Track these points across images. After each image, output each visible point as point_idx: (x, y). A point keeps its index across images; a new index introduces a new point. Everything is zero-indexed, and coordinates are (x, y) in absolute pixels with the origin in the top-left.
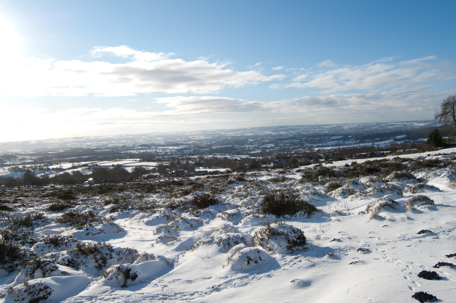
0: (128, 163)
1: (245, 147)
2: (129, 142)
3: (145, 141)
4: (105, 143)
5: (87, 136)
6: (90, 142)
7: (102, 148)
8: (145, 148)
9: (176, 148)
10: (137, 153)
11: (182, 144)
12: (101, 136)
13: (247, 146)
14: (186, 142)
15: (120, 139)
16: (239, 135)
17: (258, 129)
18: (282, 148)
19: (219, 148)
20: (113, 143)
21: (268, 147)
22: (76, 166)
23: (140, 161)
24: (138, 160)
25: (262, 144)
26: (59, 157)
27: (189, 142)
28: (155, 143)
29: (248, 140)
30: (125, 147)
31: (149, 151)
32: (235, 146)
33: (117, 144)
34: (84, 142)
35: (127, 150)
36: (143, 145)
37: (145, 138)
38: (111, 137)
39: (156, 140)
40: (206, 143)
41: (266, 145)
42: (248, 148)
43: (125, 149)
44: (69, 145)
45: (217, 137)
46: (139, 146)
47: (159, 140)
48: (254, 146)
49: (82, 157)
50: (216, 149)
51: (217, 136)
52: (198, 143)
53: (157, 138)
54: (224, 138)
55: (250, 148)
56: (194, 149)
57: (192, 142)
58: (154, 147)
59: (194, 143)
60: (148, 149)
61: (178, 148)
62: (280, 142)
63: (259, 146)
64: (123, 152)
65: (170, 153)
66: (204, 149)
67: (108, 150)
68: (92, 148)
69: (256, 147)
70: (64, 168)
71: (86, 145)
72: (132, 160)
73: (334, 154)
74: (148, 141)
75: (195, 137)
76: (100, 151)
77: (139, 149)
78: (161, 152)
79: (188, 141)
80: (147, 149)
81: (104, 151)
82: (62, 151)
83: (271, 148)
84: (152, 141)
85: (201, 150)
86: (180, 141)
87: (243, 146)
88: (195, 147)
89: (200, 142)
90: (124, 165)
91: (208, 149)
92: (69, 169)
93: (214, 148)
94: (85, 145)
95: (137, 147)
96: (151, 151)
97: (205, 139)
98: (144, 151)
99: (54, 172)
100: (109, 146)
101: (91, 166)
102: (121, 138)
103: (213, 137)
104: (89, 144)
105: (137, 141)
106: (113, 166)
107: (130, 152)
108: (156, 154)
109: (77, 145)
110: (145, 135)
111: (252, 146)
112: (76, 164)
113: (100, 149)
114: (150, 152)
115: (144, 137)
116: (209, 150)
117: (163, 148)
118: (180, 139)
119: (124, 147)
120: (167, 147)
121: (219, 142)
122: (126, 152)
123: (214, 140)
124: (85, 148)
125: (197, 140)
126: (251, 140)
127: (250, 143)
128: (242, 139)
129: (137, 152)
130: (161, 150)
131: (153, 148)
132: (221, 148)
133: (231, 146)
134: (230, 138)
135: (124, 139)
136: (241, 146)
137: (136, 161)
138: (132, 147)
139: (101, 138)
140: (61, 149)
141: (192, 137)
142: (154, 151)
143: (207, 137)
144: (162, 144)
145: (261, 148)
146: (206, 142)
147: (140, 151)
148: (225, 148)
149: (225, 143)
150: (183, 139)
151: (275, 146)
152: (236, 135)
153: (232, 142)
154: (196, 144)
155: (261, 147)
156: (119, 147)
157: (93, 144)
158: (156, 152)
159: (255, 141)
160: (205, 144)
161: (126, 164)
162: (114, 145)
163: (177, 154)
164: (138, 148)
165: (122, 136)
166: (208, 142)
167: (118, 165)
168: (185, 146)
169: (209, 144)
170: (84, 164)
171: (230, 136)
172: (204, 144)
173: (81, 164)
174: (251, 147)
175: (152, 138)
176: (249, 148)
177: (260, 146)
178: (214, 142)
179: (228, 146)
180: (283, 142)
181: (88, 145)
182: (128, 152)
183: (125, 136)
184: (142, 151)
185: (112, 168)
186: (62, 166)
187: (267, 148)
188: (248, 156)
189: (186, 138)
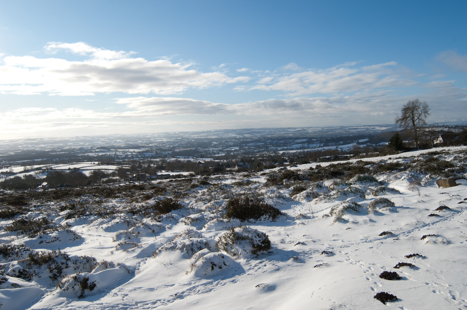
0: (86, 167)
1: (209, 150)
2: (87, 144)
3: (104, 143)
4: (61, 145)
5: (41, 138)
6: (44, 143)
7: (58, 150)
8: (104, 150)
9: (137, 150)
10: (95, 156)
11: (143, 147)
12: (57, 138)
13: (211, 149)
14: (148, 145)
15: (76, 141)
16: (203, 138)
17: (222, 131)
18: (247, 151)
19: (182, 151)
20: (70, 145)
22: (28, 170)
23: (99, 164)
24: (97, 163)
25: (227, 147)
26: (9, 160)
27: (150, 145)
28: (115, 146)
29: (212, 143)
30: (83, 149)
31: (108, 154)
32: (199, 149)
33: (74, 146)
34: (38, 144)
35: (85, 153)
36: (101, 148)
37: (104, 140)
38: (67, 139)
39: (115, 142)
40: (169, 146)
41: (230, 148)
43: (82, 151)
44: (21, 148)
46: (98, 148)
47: (119, 142)
48: (218, 149)
49: (36, 160)
50: (179, 152)
51: (180, 138)
52: (160, 146)
53: (117, 140)
54: (187, 140)
55: (214, 151)
56: (156, 152)
57: (154, 144)
58: (114, 150)
59: (156, 146)
60: (108, 151)
61: (139, 151)
62: (245, 145)
64: (80, 155)
65: (131, 156)
66: (167, 152)
67: (64, 153)
68: (47, 150)
69: (220, 150)
70: (15, 171)
71: (40, 148)
72: (90, 163)
73: (298, 157)
74: (107, 143)
75: (157, 140)
76: (55, 153)
77: (97, 152)
78: (122, 154)
80: (106, 152)
81: (59, 154)
82: (12, 153)
83: (235, 151)
84: (111, 143)
85: (163, 153)
86: (141, 143)
87: (207, 149)
88: (157, 149)
89: (162, 144)
90: (81, 169)
91: (170, 152)
92: (21, 173)
93: (177, 150)
94: (38, 147)
95: (95, 149)
96: (111, 153)
97: (167, 142)
98: (103, 154)
99: (4, 176)
100: (65, 148)
101: (45, 170)
102: (79, 139)
103: (175, 139)
104: (43, 146)
105: (96, 144)
106: (69, 169)
107: (88, 155)
108: (116, 157)
109: (29, 147)
110: (104, 137)
111: (216, 149)
112: (28, 167)
113: (56, 151)
114: (110, 155)
115: (102, 139)
116: (172, 153)
117: (123, 151)
118: (141, 142)
119: (81, 149)
120: (128, 150)
121: (182, 144)
122: (83, 154)
123: (176, 142)
124: (38, 150)
125: (159, 143)
126: (215, 143)
127: (214, 145)
128: (206, 142)
129: (95, 154)
130: (121, 153)
131: (112, 151)
132: (184, 151)
133: (194, 148)
134: (193, 141)
135: (82, 141)
136: (205, 149)
137: (94, 164)
138: (90, 149)
139: (56, 140)
140: (12, 151)
141: (154, 140)
142: (114, 154)
143: (170, 139)
144: (122, 146)
145: (225, 151)
146: (168, 145)
147: (98, 154)
148: (188, 151)
149: (188, 146)
150: (145, 142)
151: (239, 149)
152: (200, 138)
153: (196, 145)
154: (158, 147)
155: (225, 150)
156: (75, 149)
157: (47, 146)
158: (115, 154)
159: (220, 144)
160: (168, 146)
161: (84, 167)
162: (71, 148)
163: (138, 157)
164: (97, 150)
165: (79, 138)
166: (171, 145)
167: (75, 168)
168: (147, 149)
169: (171, 146)
170: (37, 168)
171: (193, 139)
172: (167, 147)
173: (33, 168)
174: (215, 150)
175: (112, 140)
176: (213, 151)
177: (225, 149)
178: (177, 145)
179: (191, 149)
180: (248, 145)
181: (42, 148)
182: (86, 154)
183: (83, 138)
184: (100, 154)
185: (68, 171)
186: (13, 170)
187: (232, 151)
188: (212, 159)
189: (147, 141)
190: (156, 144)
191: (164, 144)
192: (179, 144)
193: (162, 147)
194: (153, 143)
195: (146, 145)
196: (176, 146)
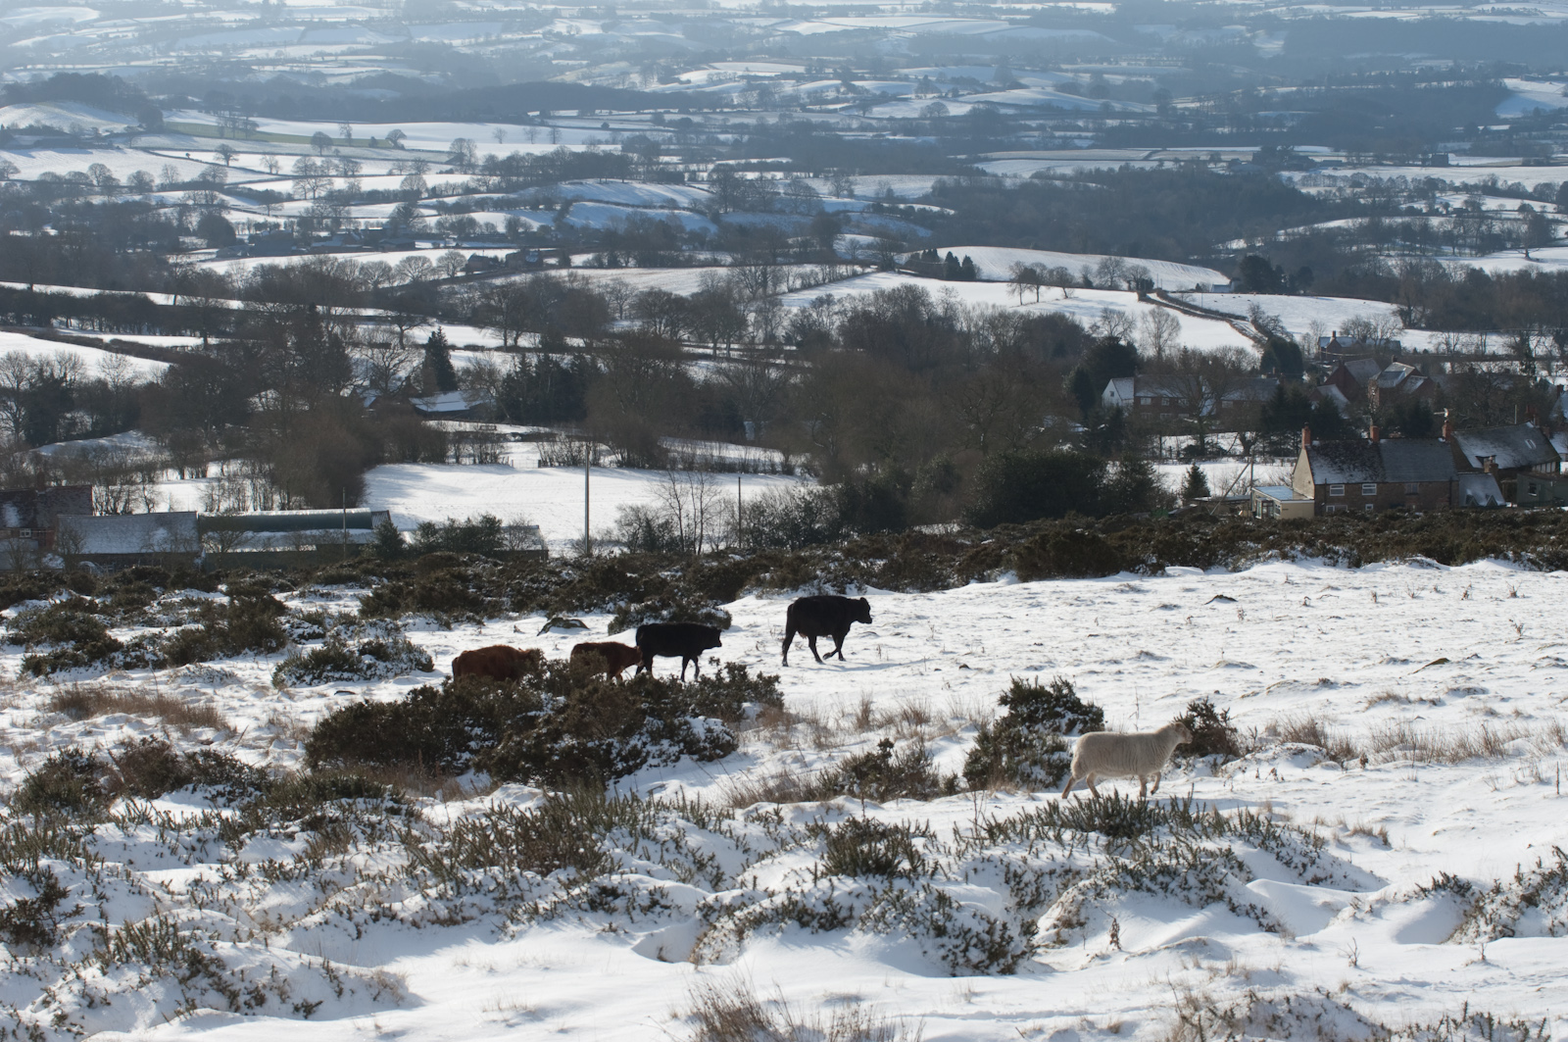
1: (1429, 188)
3: (130, 34)
8: (88, 121)
9: (494, 143)
11: (588, 100)
13: (1465, 171)
14: (668, 76)
19: (1081, 176)
27: (696, 77)
28: (245, 67)
29: (1509, 94)
31: (123, 166)
32: (1305, 164)
40: (929, 99)
42: (1458, 201)
48: (1559, 177)
50: (1040, 191)
51: (1104, 8)
52: (817, 98)
54: (1194, 39)
55: (1490, 204)
56: (725, 180)
57: (737, 69)
58: (210, 120)
59: (763, 93)
60: (128, 138)
61: (524, 149)
65: (383, 211)
66: (867, 186)
75: (806, 14)
77: (6, 138)
78: (283, 187)
79: (695, 64)
80: (107, 143)
84: (219, 28)
85: (822, 188)
86: (588, 48)
87: (1414, 173)
88: (762, 143)
89: (846, 77)
91: (914, 186)
93: (1014, 169)
96: (153, 167)
97: (926, 47)
103: (1038, 19)
108: (194, 220)
111: (1530, 177)
114: (141, 183)
116: (939, 194)
117: (320, 141)
118: (589, 29)
120: (381, 130)
121: (1100, 89)
123: (1041, 61)
125: (812, 55)
126: (1546, 92)
127: (1516, 126)
128: (1428, 75)
130: (287, 164)
131: (185, 135)
132: (1097, 176)
133: (1245, 153)
134: (1272, 46)
136: (1387, 173)
141: (767, 10)
142: (188, 173)
143: (970, 11)
144: (341, 75)
146: (925, 86)
147: (5, 169)
149: (1182, 117)
150: (640, 29)
153: (1287, 101)
154: (792, 101)
158: (207, 183)
160: (914, 108)
163: (466, 233)
166: (958, 87)
168: (634, 122)
169: (956, 110)
171: (1271, 25)
172: (900, 112)
174: (1515, 192)
176: (1474, 205)
178: (1032, 91)
179: (1203, 153)
184: (34, 169)
188: (1377, 313)
189: (670, 20)
190: (764, 70)
191: (879, 68)
192: (1071, 88)
193: (837, 116)
194: (741, 56)
195: (646, 72)
196: (1025, 110)
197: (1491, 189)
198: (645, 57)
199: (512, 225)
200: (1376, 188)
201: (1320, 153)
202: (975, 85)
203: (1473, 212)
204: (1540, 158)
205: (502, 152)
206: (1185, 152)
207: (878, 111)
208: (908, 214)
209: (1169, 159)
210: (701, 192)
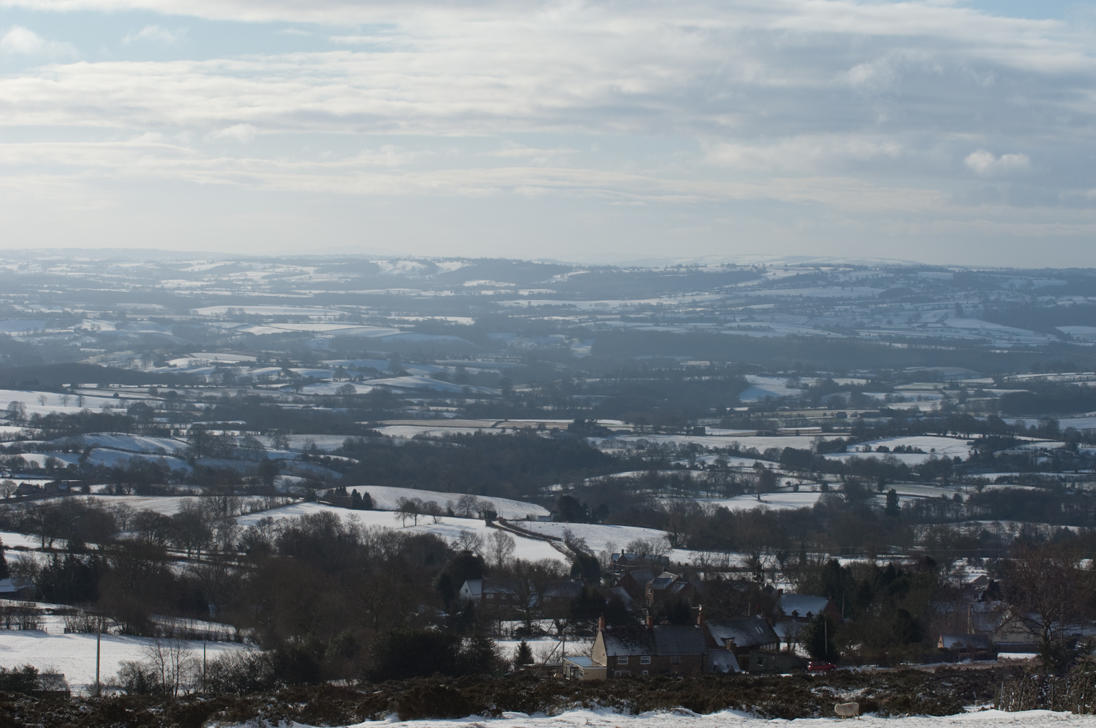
1: (691, 451)
9: (37, 404)
13: (716, 439)
14: (161, 362)
16: (676, 329)
18: (1038, 481)
19: (447, 438)
21: (911, 460)
25: (863, 433)
27: (181, 362)
29: (747, 386)
32: (604, 432)
40: (343, 382)
41: (891, 444)
42: (711, 460)
45: (460, 328)
48: (780, 443)
50: (419, 447)
51: (467, 321)
52: (264, 379)
54: (527, 344)
55: (734, 462)
56: (199, 436)
57: (209, 357)
59: (226, 375)
61: (60, 409)
62: (1031, 422)
63: (824, 447)
66: (298, 442)
69: (792, 459)
75: (258, 320)
79: (179, 354)
85: (267, 442)
86: (106, 340)
87: (681, 440)
88: (224, 411)
89: (285, 365)
91: (331, 443)
93: (400, 431)
97: (341, 345)
103: (420, 328)
111: (762, 444)
116: (348, 449)
118: (106, 327)
121: (462, 377)
123: (422, 357)
125: (262, 349)
126: (776, 386)
127: (753, 408)
128: (693, 371)
132: (459, 438)
133: (564, 423)
134: (583, 350)
136: (662, 440)
141: (231, 317)
143: (373, 321)
145: (836, 468)
146: (340, 373)
148: (500, 442)
149: (519, 398)
151: (976, 463)
152: (650, 327)
154: (247, 381)
155: (843, 458)
159: (814, 398)
160: (331, 388)
166: (363, 374)
168: (136, 394)
169: (362, 390)
171: (581, 334)
172: (322, 390)
174: (751, 454)
176: (722, 463)
177: (840, 447)
178: (415, 377)
179: (533, 423)
180: (1064, 424)
187: (894, 473)
188: (653, 537)
189: (163, 323)
190: (228, 359)
191: (308, 359)
192: (441, 376)
193: (278, 393)
194: (212, 349)
195: (146, 359)
196: (410, 391)
197: (734, 452)
198: (146, 348)
199: (49, 463)
200: (654, 449)
201: (615, 424)
202: (376, 374)
203: (721, 468)
204: (769, 430)
205: (44, 411)
206: (521, 422)
207: (307, 390)
208: (326, 462)
209: (510, 427)
210: (182, 443)
